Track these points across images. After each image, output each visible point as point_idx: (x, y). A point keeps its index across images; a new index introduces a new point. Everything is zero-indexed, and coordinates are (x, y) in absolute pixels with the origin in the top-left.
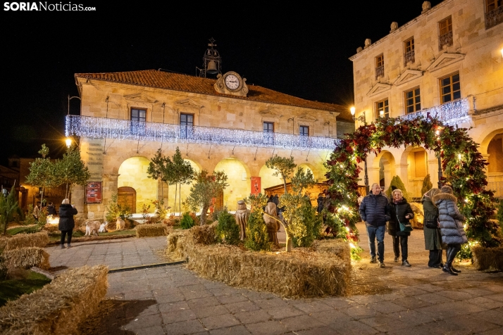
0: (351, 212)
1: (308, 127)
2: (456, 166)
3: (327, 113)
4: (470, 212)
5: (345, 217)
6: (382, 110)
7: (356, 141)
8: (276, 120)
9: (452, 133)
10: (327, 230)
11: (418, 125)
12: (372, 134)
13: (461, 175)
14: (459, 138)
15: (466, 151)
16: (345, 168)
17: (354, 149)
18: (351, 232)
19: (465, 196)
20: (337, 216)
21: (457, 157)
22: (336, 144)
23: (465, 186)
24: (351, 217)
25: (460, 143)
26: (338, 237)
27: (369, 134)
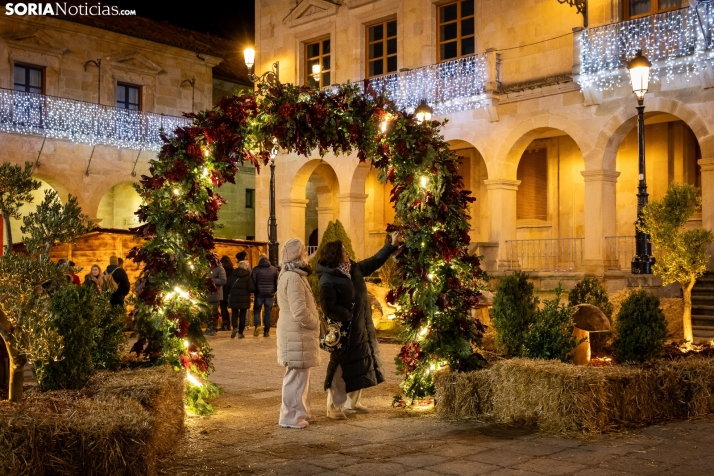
0: (195, 302)
1: (139, 88)
2: (415, 203)
3: (190, 56)
4: (434, 299)
5: (180, 313)
6: (316, 62)
7: (211, 134)
8: (51, 61)
9: (410, 129)
10: (137, 348)
11: (346, 106)
12: (248, 120)
13: (425, 221)
14: (426, 142)
15: (434, 170)
16: (185, 198)
17: (207, 152)
18: (192, 349)
19: (429, 265)
20: (161, 312)
21: (418, 182)
22: (163, 137)
23: (429, 245)
24: (195, 314)
25: (424, 153)
26: (162, 362)
27: (241, 118)
